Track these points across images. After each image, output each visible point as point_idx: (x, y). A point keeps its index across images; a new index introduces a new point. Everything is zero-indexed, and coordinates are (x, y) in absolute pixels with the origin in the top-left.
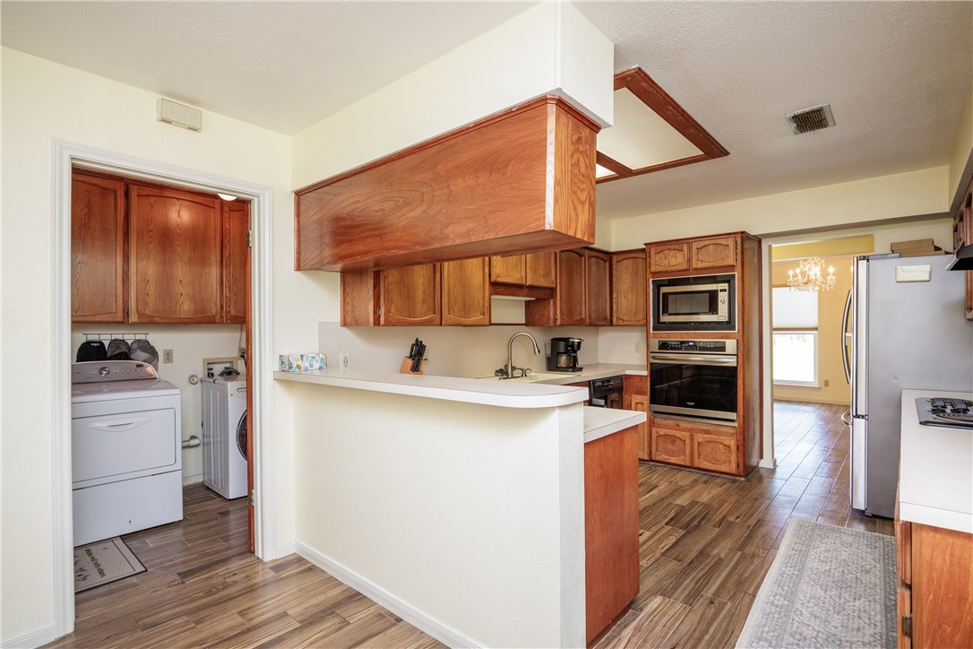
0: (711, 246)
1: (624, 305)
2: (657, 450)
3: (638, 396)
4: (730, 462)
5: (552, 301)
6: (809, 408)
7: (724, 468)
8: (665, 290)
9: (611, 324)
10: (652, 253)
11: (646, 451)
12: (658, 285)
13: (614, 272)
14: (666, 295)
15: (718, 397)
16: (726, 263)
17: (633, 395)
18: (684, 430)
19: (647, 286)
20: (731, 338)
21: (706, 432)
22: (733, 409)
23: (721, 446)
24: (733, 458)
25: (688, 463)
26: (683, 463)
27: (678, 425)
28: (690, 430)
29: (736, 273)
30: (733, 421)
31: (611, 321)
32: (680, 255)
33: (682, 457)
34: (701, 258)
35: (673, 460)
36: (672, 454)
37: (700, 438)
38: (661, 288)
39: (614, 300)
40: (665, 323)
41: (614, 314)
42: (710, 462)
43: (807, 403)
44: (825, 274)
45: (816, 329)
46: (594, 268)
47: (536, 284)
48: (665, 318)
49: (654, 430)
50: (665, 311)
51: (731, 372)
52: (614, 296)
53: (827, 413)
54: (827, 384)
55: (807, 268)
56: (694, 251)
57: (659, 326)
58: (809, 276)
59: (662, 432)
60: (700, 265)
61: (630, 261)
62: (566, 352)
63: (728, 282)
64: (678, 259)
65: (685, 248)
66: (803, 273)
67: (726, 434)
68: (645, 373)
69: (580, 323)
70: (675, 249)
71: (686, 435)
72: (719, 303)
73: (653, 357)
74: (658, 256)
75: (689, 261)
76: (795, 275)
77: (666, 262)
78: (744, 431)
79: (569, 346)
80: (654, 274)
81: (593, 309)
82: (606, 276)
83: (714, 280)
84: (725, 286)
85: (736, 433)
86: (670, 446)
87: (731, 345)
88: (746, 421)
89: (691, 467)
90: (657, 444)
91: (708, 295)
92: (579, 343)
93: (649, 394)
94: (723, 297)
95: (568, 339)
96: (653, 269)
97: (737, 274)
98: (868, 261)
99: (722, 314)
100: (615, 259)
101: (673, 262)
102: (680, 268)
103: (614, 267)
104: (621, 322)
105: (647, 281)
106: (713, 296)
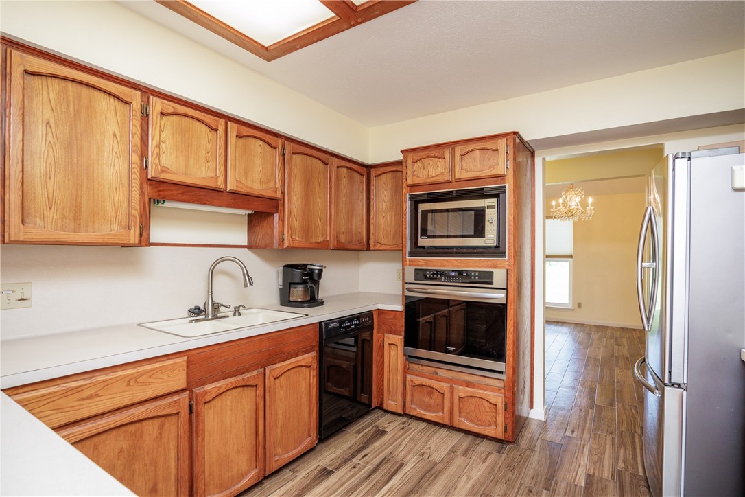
0: (478, 152)
1: (382, 226)
2: (412, 402)
3: (391, 336)
4: (496, 423)
5: (276, 216)
6: (565, 329)
7: (489, 431)
8: (423, 207)
9: (368, 249)
10: (410, 161)
11: (400, 402)
12: (416, 201)
13: (372, 188)
14: (425, 213)
15: (483, 341)
16: (494, 172)
17: (386, 335)
18: (442, 380)
19: (403, 202)
20: (500, 268)
21: (469, 384)
22: (501, 357)
23: (486, 404)
24: (500, 420)
25: (447, 422)
26: (441, 421)
27: (436, 373)
28: (450, 381)
29: (507, 185)
30: (501, 373)
31: (368, 244)
32: (440, 163)
33: (441, 414)
34: (465, 166)
35: (430, 416)
36: (429, 408)
37: (461, 391)
38: (420, 205)
39: (372, 221)
40: (423, 247)
41: (372, 236)
42: (472, 422)
43: (563, 323)
44: (584, 204)
45: (571, 257)
46: (345, 181)
47: (243, 190)
48: (423, 242)
49: (409, 377)
50: (425, 232)
51: (499, 311)
52: (372, 216)
53: (581, 335)
54: (579, 305)
55: (568, 198)
56: (458, 158)
57: (417, 251)
58: (570, 206)
59: (419, 380)
60: (465, 175)
61: (389, 175)
62: (304, 282)
63: (497, 196)
64: (439, 169)
65: (447, 154)
66: (565, 204)
67: (493, 389)
68: (400, 308)
69: (324, 246)
70: (435, 157)
71: (444, 387)
72: (487, 223)
73: (409, 290)
74: (416, 164)
75: (452, 170)
76: (558, 205)
77: (425, 172)
78: (514, 386)
79: (305, 275)
80: (411, 187)
81: (343, 229)
82: (362, 192)
83: (479, 194)
84: (494, 201)
85: (504, 388)
86: (427, 399)
87: (499, 277)
88: (516, 371)
89: (451, 428)
90: (412, 396)
91: (473, 212)
92: (321, 271)
93: (403, 333)
94: (491, 216)
95: (306, 265)
96: (410, 182)
97: (509, 186)
98: (689, 159)
99: (490, 237)
100: (373, 172)
101: (433, 172)
102: (440, 179)
103: (373, 182)
104: (378, 247)
105: (403, 195)
106: (479, 215)
